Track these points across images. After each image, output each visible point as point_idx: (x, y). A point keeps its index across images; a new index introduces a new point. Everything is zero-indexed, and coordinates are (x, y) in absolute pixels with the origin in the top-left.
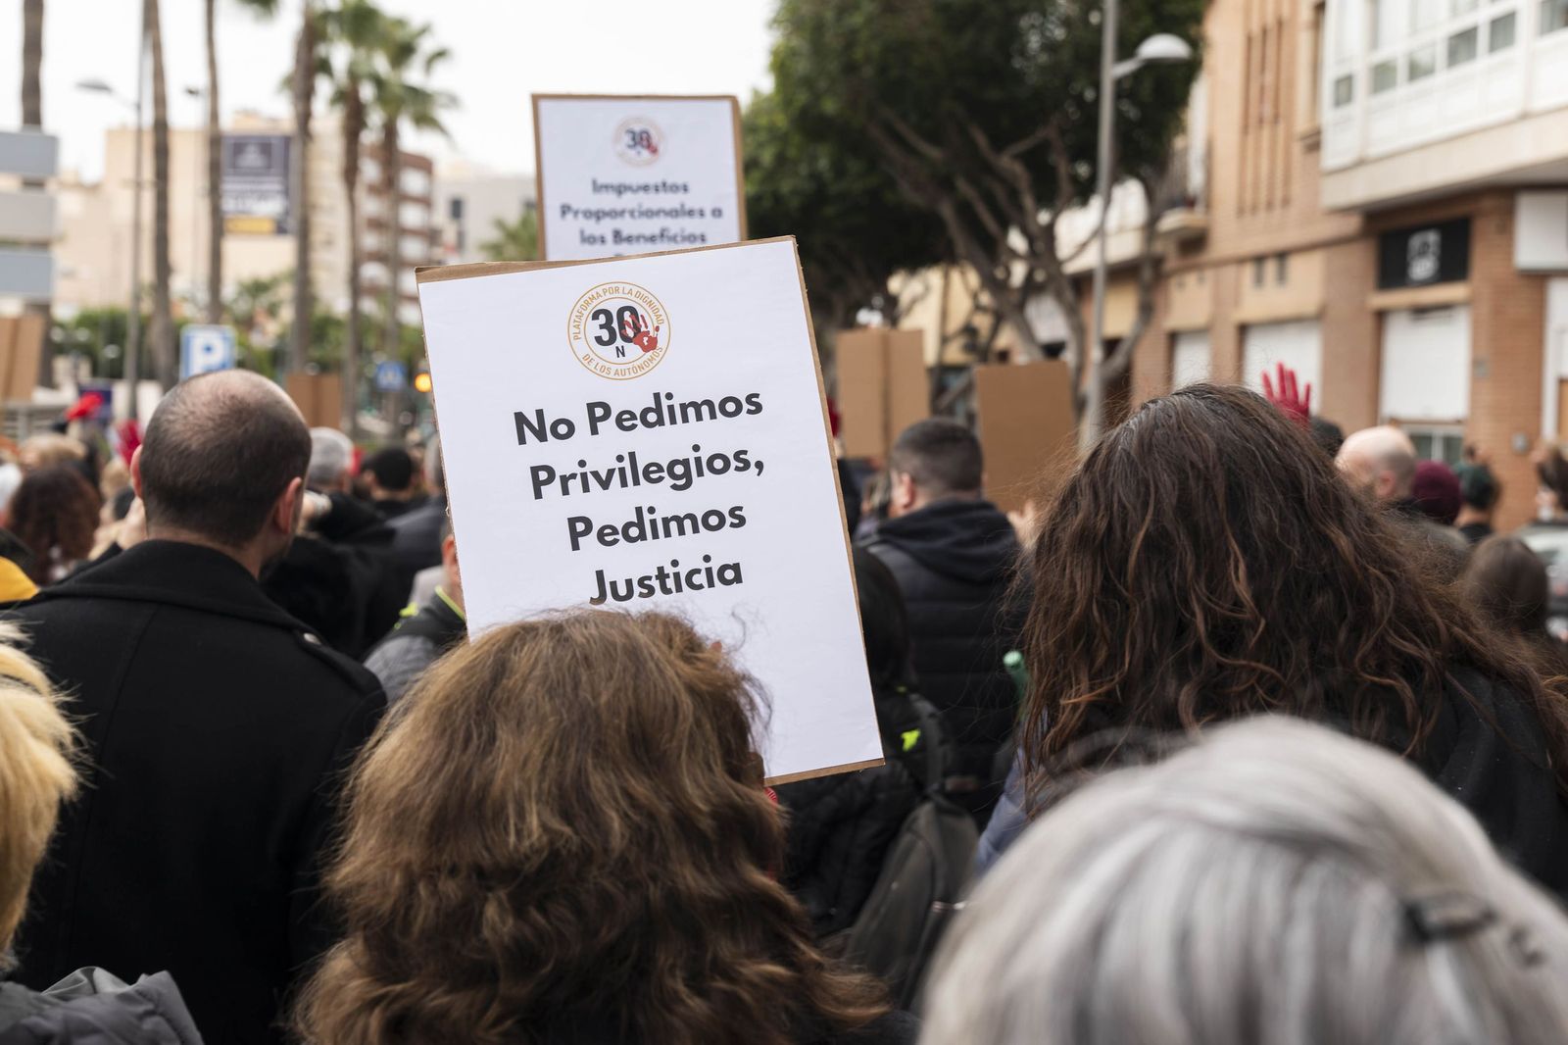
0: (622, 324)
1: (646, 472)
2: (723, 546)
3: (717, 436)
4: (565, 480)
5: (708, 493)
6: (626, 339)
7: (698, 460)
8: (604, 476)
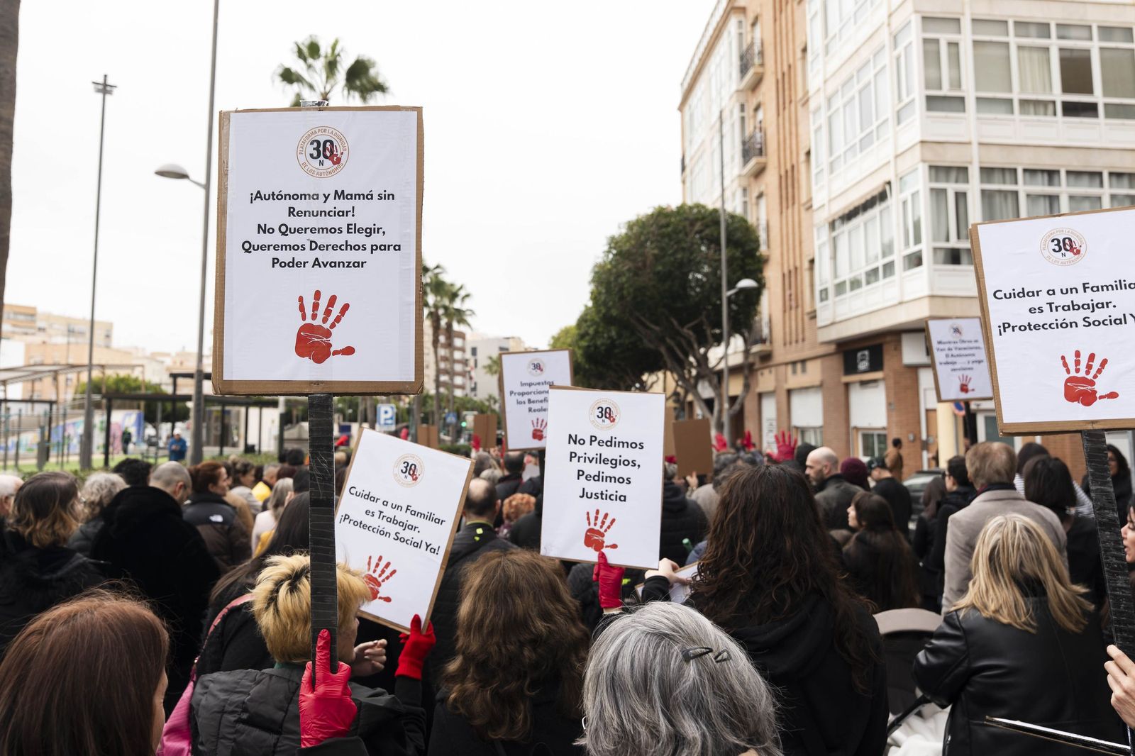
0: (606, 412)
1: (604, 461)
2: (622, 489)
3: (628, 453)
4: (579, 458)
5: (621, 471)
6: (606, 417)
7: (620, 460)
8: (591, 459)
